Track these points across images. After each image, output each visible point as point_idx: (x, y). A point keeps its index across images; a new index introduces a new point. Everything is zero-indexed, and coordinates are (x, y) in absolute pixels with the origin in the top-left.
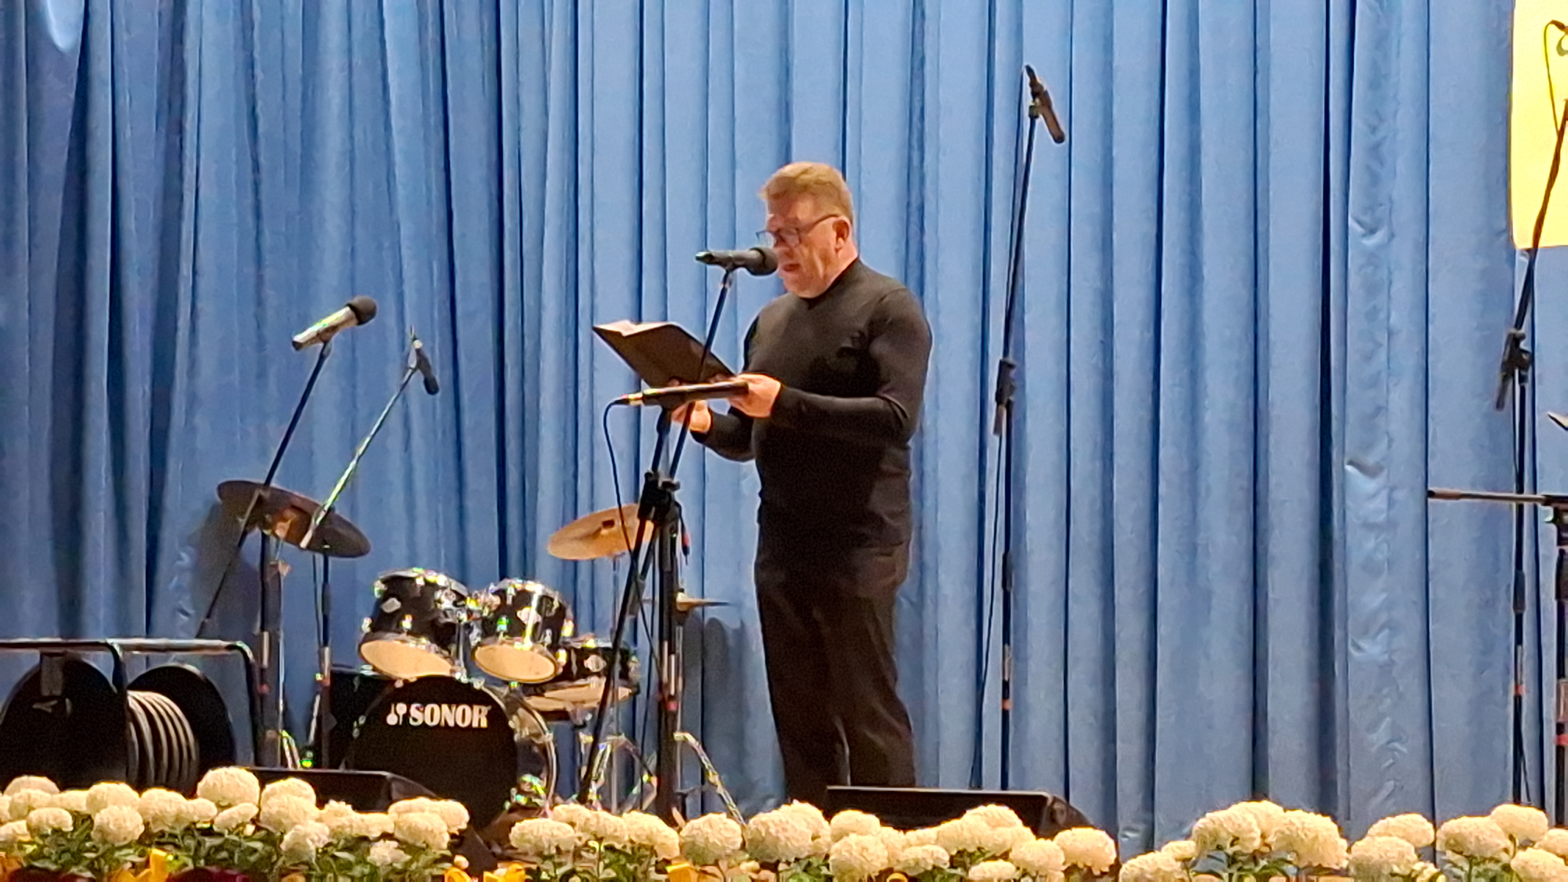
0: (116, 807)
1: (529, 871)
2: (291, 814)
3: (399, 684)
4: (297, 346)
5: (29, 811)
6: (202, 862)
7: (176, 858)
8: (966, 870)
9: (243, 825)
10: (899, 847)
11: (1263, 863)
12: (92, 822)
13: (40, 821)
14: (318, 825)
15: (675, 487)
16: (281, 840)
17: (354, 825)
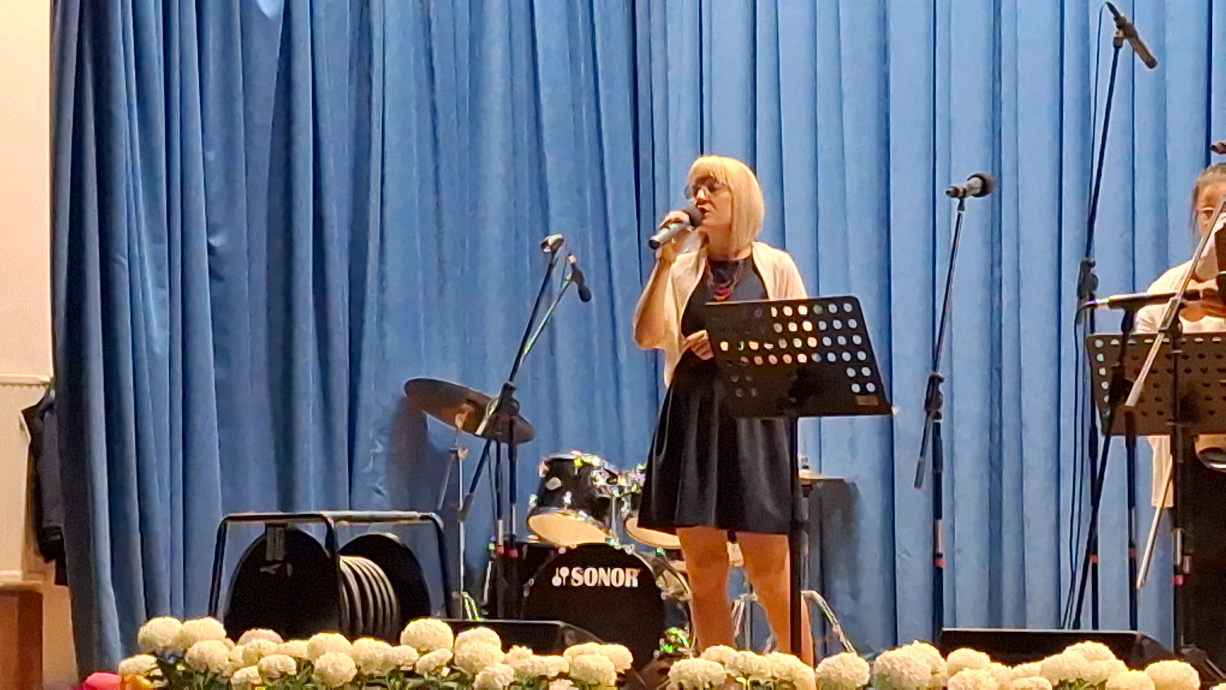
0: (332, 654)
2: (481, 659)
3: (562, 551)
5: (259, 659)
9: (440, 667)
10: (1008, 679)
12: (313, 667)
13: (270, 667)
14: (506, 667)
16: (473, 680)
17: (536, 666)
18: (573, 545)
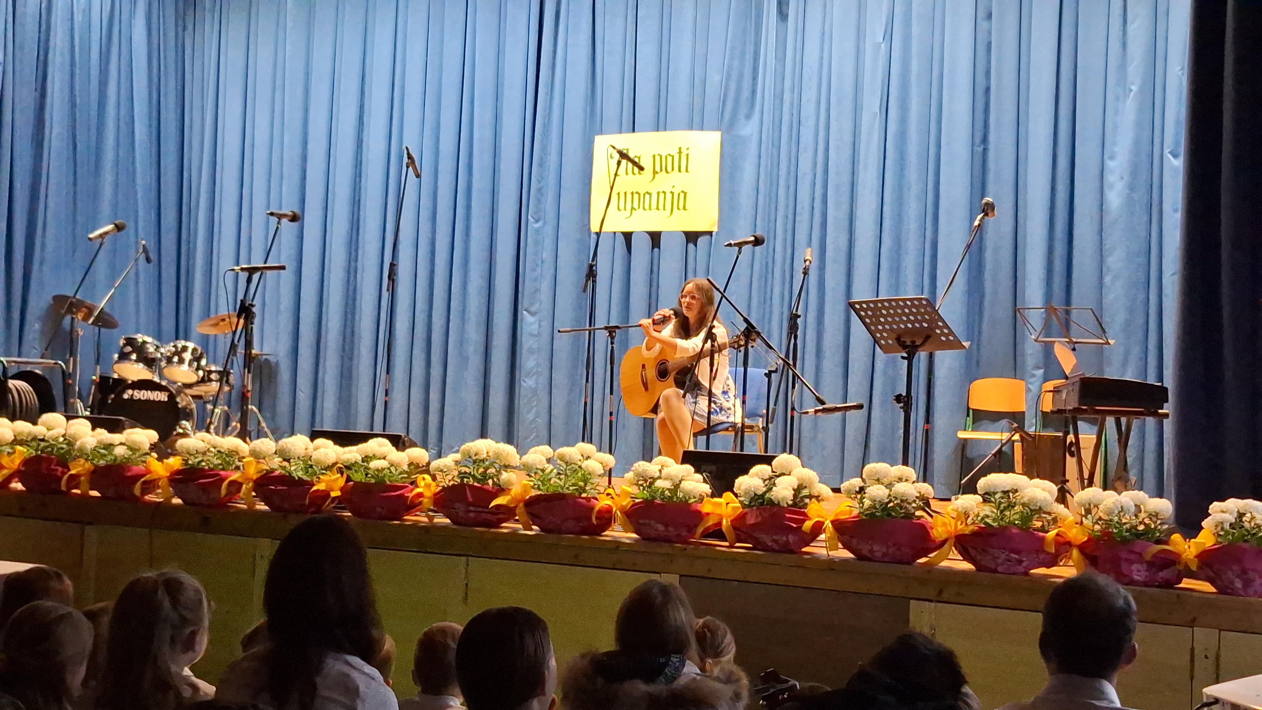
1: (183, 460)
2: (80, 434)
3: (130, 382)
4: (90, 239)
6: (39, 452)
7: (28, 450)
8: (368, 464)
9: (58, 437)
10: (341, 453)
11: (487, 463)
14: (92, 438)
15: (252, 306)
16: (75, 444)
17: (108, 439)
18: (136, 379)
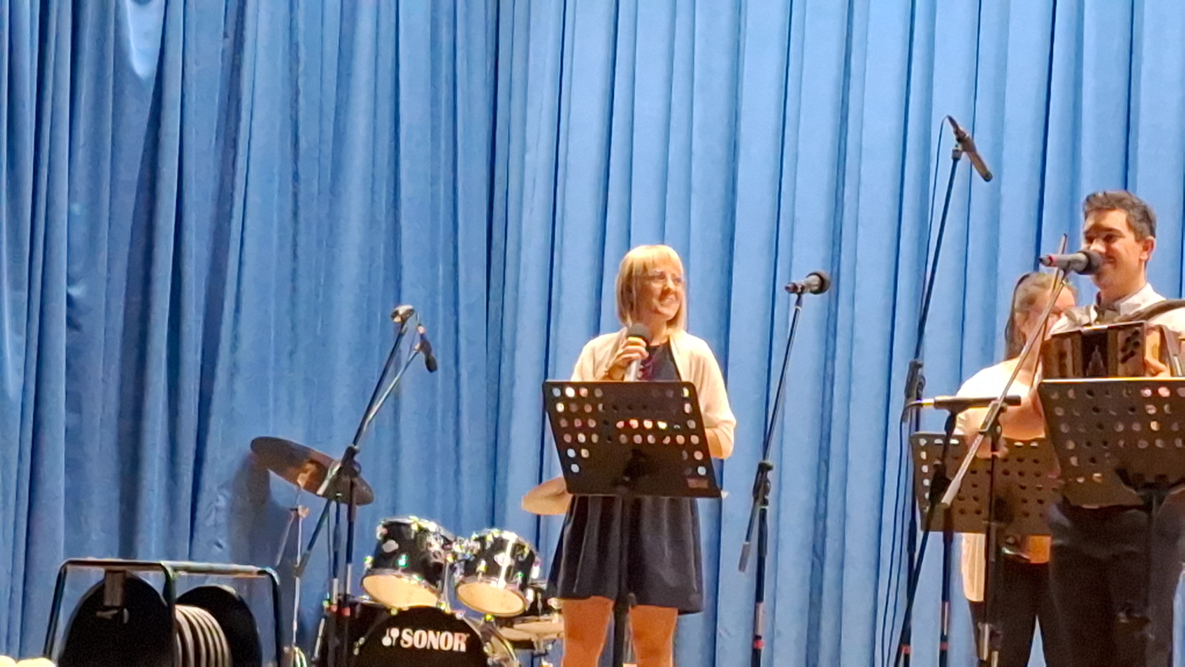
3: (394, 612)
18: (405, 606)
